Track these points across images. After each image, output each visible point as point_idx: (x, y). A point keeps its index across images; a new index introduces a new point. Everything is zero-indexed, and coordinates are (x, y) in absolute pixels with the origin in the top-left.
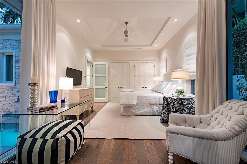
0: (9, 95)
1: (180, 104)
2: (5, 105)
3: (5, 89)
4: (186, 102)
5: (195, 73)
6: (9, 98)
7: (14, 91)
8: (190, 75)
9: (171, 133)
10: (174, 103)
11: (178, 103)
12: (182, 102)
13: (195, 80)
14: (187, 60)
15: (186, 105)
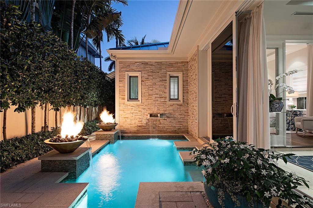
0: (136, 112)
1: (294, 114)
2: (132, 121)
3: (132, 106)
4: (299, 113)
5: (306, 92)
6: (136, 114)
7: (140, 108)
8: (299, 94)
9: (304, 120)
10: (290, 114)
11: (293, 114)
12: (296, 113)
13: (306, 97)
14: (293, 82)
15: (299, 115)
